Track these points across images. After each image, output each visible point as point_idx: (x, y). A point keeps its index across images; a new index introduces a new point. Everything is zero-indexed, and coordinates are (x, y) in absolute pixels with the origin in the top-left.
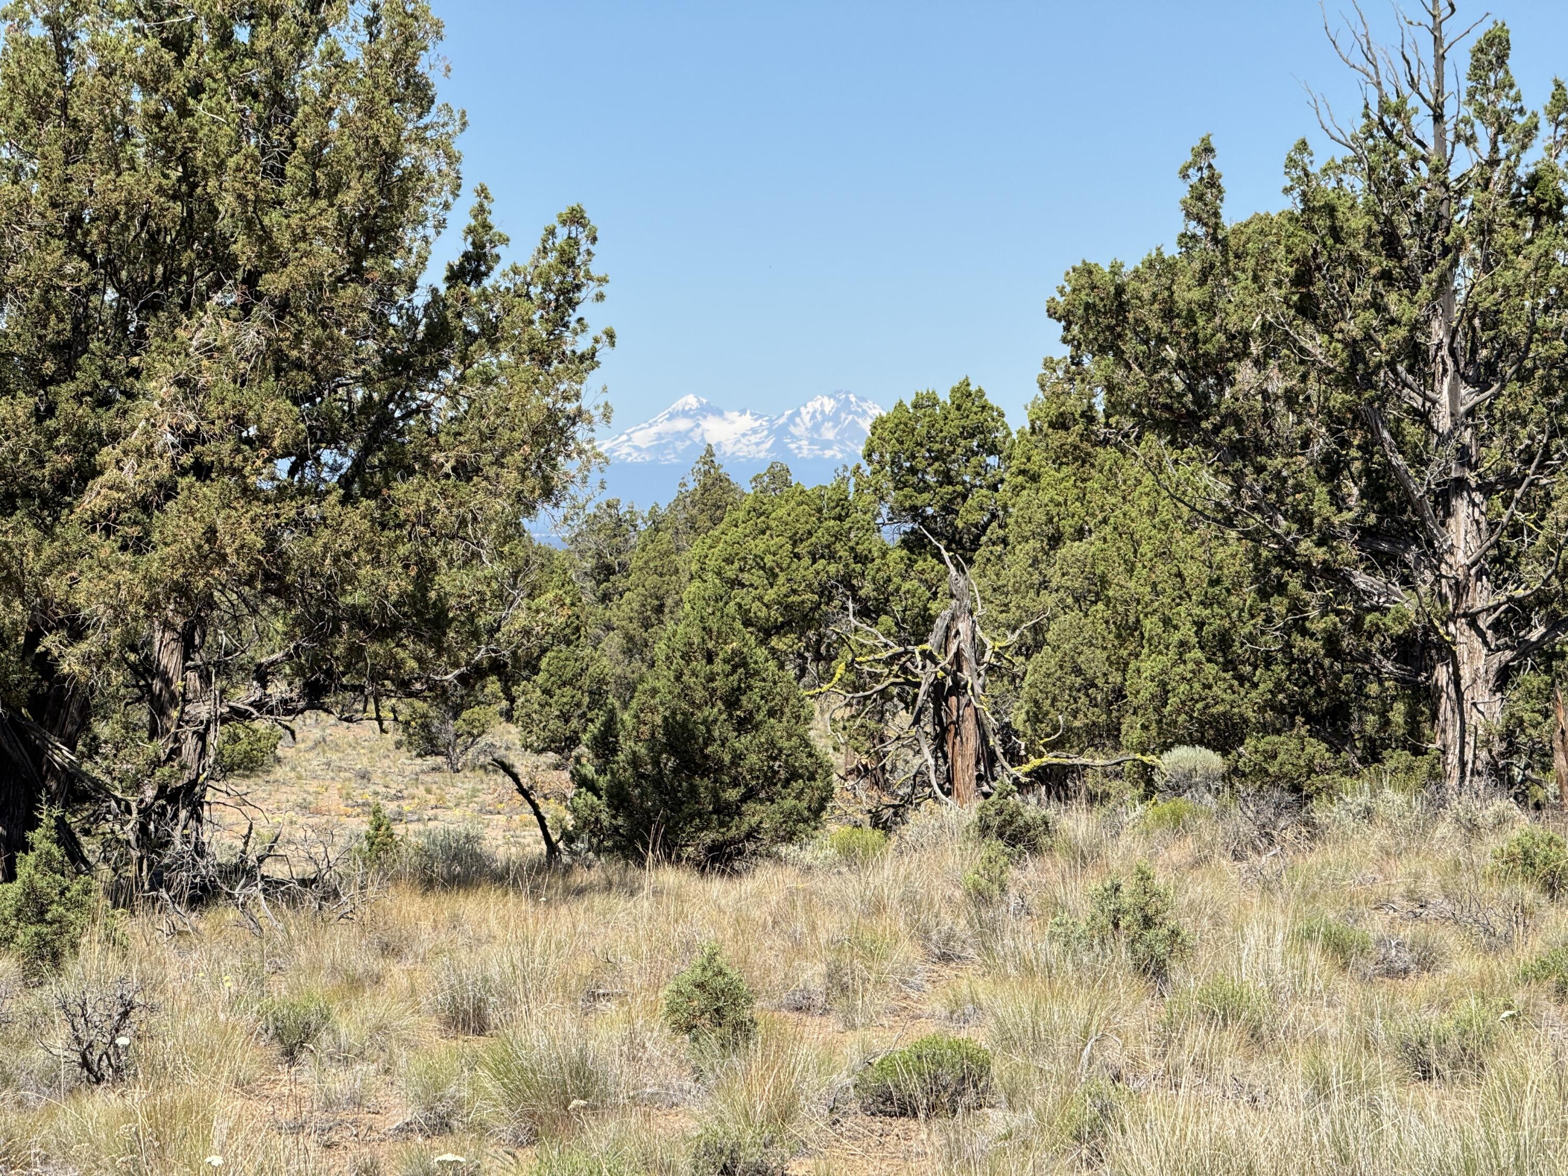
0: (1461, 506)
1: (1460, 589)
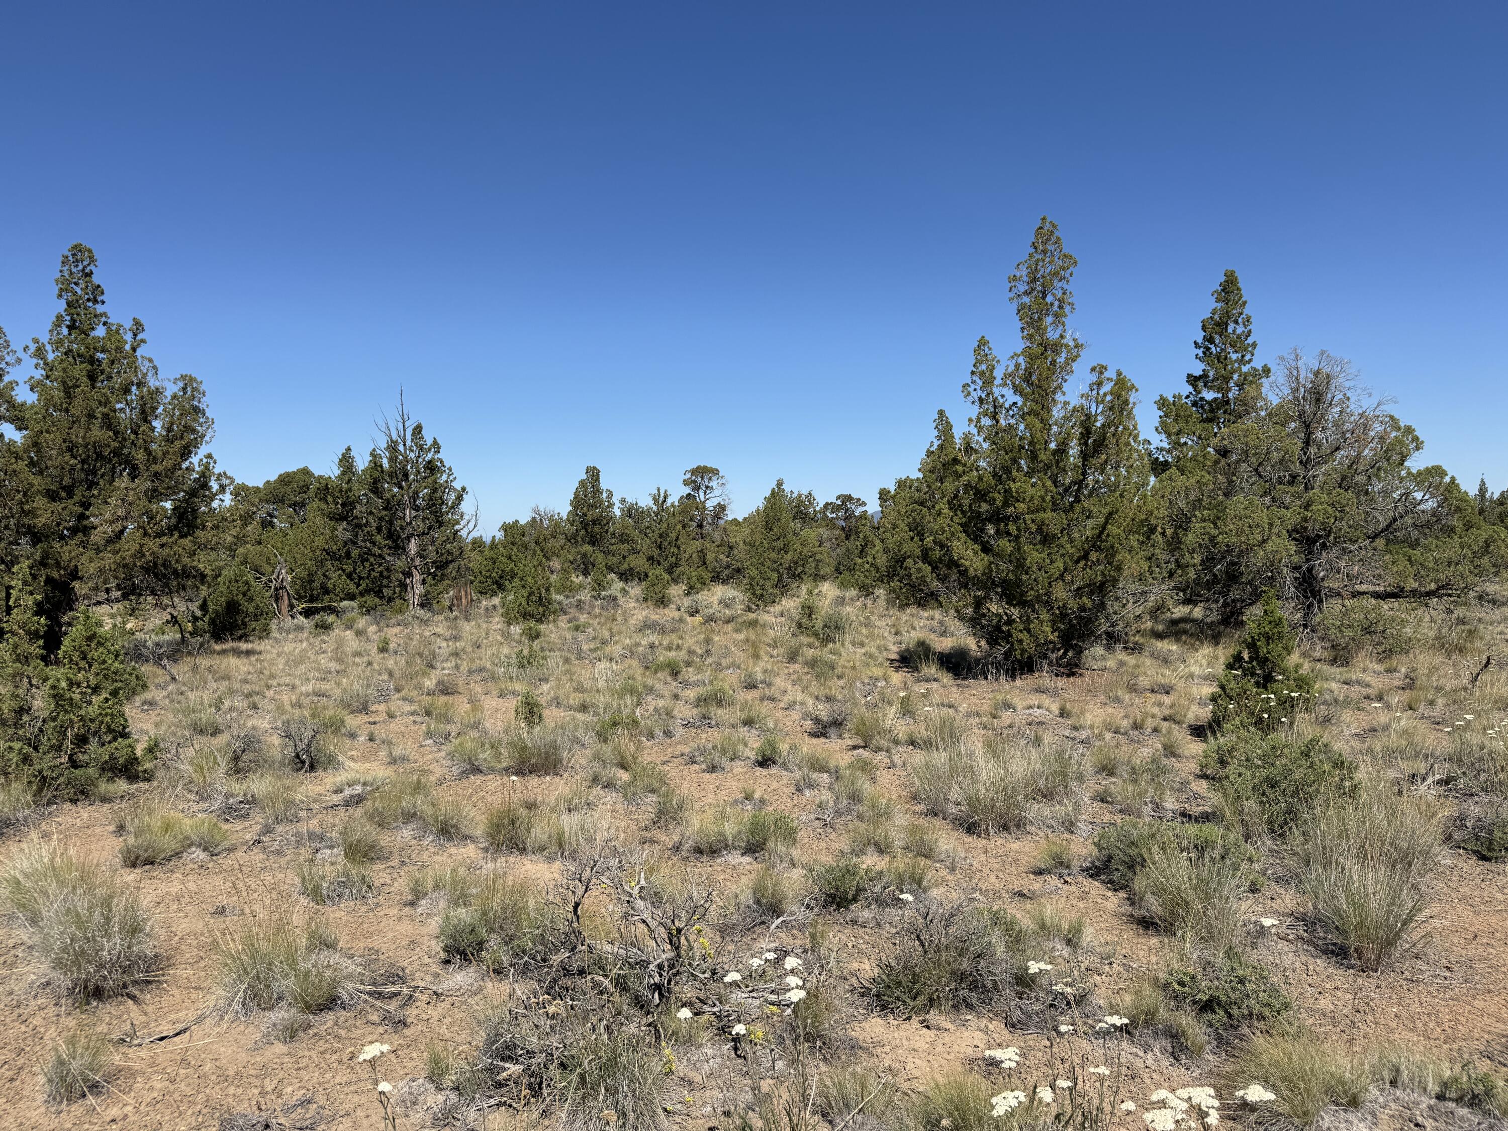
0: (413, 540)
1: (412, 559)
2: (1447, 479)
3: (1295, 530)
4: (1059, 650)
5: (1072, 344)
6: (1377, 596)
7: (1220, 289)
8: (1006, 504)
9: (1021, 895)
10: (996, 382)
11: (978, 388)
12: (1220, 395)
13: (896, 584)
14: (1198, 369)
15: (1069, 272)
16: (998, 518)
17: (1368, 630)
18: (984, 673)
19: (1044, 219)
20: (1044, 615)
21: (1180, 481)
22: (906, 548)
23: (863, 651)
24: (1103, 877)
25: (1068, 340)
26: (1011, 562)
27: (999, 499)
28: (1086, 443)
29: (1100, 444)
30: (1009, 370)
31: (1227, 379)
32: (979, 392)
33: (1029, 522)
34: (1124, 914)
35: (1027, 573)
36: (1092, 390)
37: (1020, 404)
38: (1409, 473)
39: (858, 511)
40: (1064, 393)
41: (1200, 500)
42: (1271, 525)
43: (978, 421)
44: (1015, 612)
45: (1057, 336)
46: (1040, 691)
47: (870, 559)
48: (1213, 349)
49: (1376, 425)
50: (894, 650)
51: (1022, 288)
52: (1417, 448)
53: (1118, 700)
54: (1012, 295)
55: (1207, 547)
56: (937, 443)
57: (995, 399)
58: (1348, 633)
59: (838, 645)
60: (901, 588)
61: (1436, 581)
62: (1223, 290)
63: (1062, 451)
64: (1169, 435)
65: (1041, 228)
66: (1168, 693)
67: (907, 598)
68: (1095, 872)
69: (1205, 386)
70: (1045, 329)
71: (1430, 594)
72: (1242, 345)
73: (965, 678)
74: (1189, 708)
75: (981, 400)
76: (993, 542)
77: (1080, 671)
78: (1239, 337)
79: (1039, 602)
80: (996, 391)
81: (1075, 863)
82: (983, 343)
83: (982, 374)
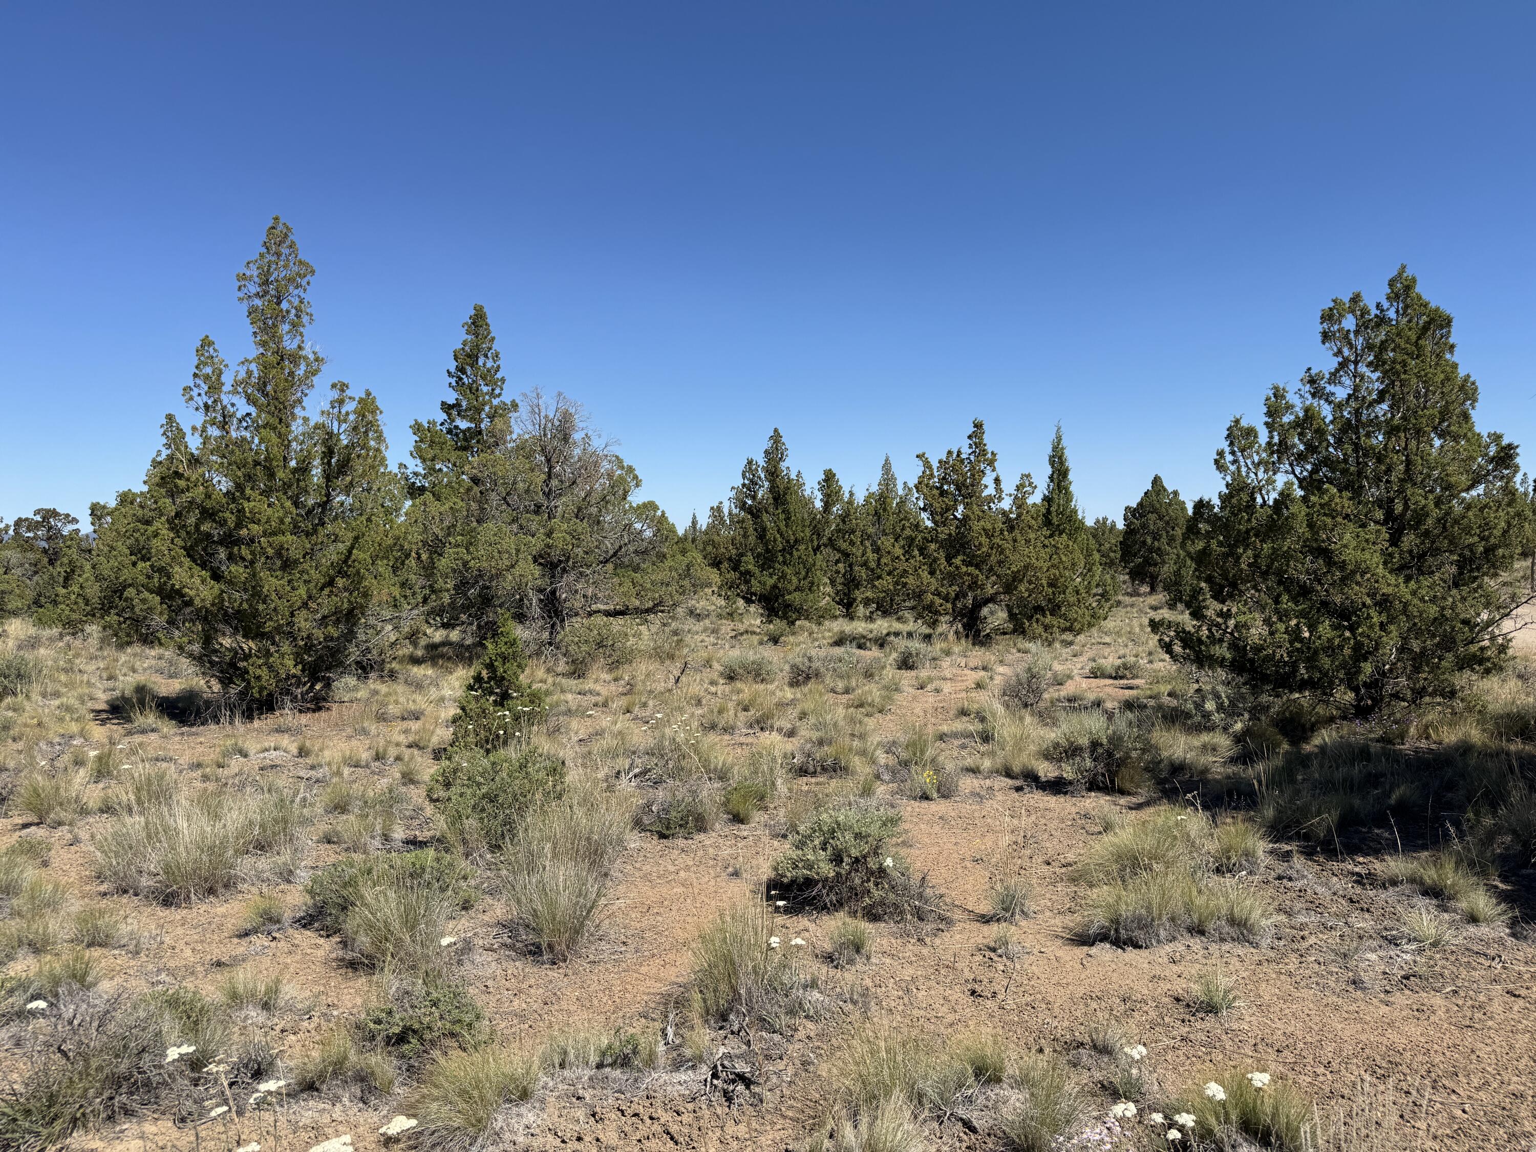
2: (659, 513)
3: (541, 556)
4: (305, 684)
5: (311, 357)
6: (608, 614)
7: (470, 321)
8: (239, 525)
9: (219, 964)
10: (224, 389)
11: (203, 393)
12: (473, 425)
13: (112, 618)
14: (451, 397)
15: (306, 280)
16: (230, 540)
17: (600, 645)
18: (216, 716)
19: (276, 219)
20: (286, 647)
21: (435, 507)
22: (126, 575)
23: (57, 702)
24: (316, 925)
25: (307, 351)
26: (246, 590)
27: (231, 520)
28: (329, 463)
29: (344, 466)
30: (240, 378)
31: (479, 410)
32: (205, 398)
33: (264, 545)
34: (336, 959)
35: (264, 602)
36: (333, 407)
37: (254, 414)
38: (631, 507)
39: (67, 530)
40: (304, 408)
41: (454, 526)
42: (518, 551)
43: (204, 430)
44: (250, 645)
45: (294, 345)
46: (279, 730)
47: (76, 589)
48: (466, 380)
49: (605, 463)
50: (102, 699)
51: (253, 289)
52: (637, 485)
53: (365, 732)
54: (241, 295)
55: (460, 572)
56: (165, 453)
57: (224, 408)
58: (584, 648)
59: (20, 697)
60: (120, 623)
61: (654, 599)
62: (473, 323)
63: (303, 470)
64: (424, 460)
65: (273, 228)
66: (417, 719)
67: (128, 635)
68: (306, 922)
69: (459, 415)
70: (281, 338)
71: (648, 611)
72: (490, 377)
73: (192, 725)
74: (433, 732)
75: (206, 406)
76: (223, 568)
77: (327, 705)
78: (489, 371)
79: (279, 633)
80: (225, 399)
81: (287, 916)
82: (206, 343)
83: (207, 378)
